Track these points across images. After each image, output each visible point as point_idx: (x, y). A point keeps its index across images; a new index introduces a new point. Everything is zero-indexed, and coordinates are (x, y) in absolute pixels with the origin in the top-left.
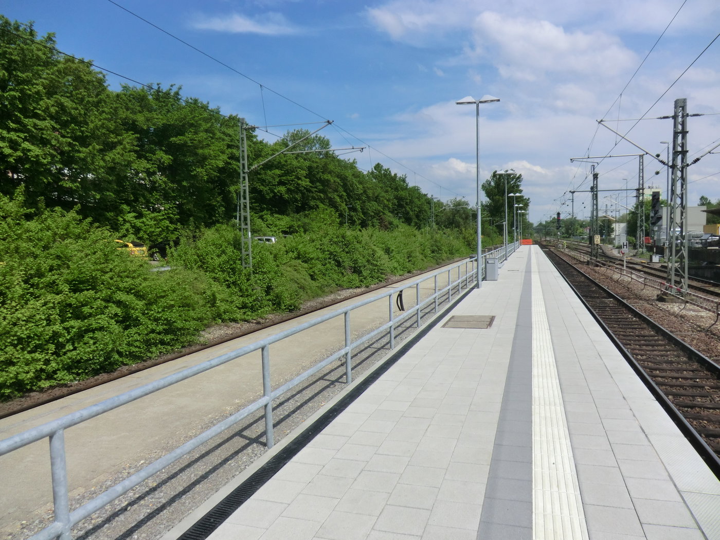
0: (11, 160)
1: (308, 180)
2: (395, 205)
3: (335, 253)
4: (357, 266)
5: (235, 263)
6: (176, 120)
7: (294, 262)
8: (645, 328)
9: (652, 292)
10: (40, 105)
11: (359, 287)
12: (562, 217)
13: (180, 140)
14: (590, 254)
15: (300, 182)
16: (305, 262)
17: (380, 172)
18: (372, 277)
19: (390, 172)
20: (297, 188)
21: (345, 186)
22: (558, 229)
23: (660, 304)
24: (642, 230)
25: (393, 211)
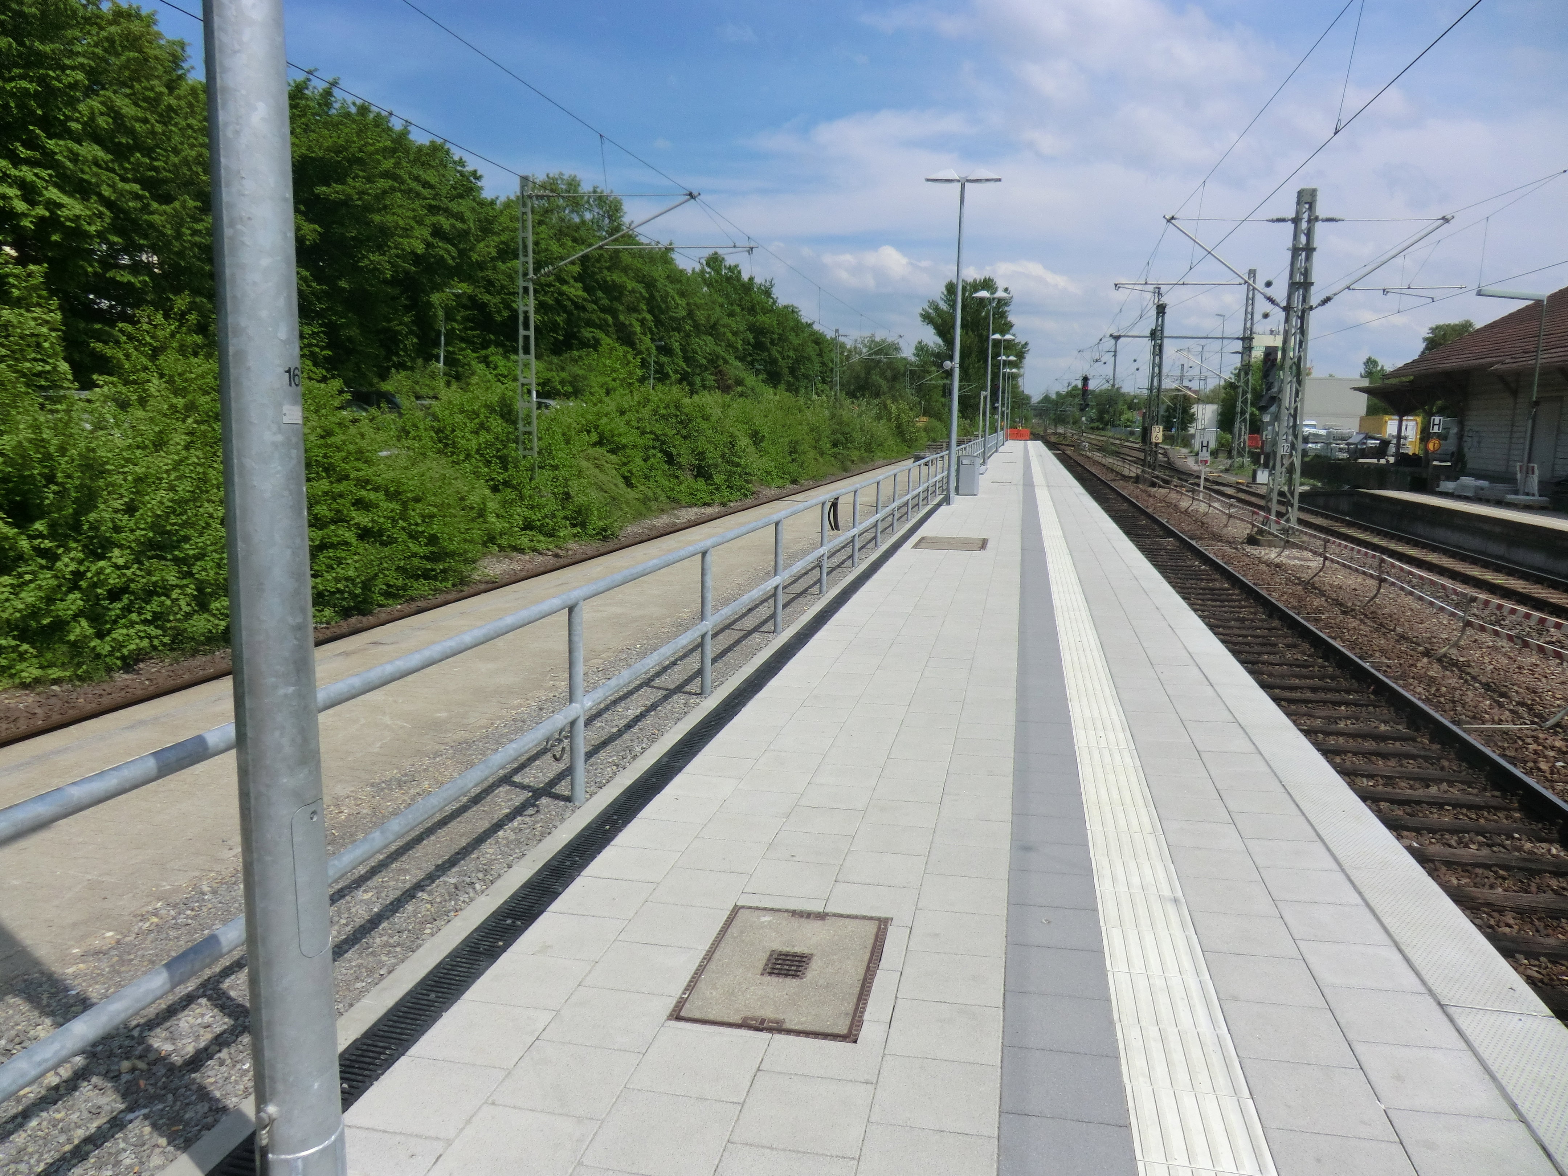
0: (26, 223)
1: (580, 285)
2: (749, 344)
3: (663, 438)
4: (703, 464)
5: (505, 447)
6: (328, 149)
7: (591, 451)
8: (1216, 580)
9: (1240, 530)
10: (80, 112)
11: (709, 505)
12: (1092, 385)
13: (337, 193)
14: (1143, 462)
15: (565, 288)
16: (612, 451)
17: (718, 272)
18: (731, 488)
19: (739, 272)
20: (557, 301)
21: (650, 301)
22: (1082, 410)
23: (1249, 549)
24: (1245, 421)
25: (745, 357)
